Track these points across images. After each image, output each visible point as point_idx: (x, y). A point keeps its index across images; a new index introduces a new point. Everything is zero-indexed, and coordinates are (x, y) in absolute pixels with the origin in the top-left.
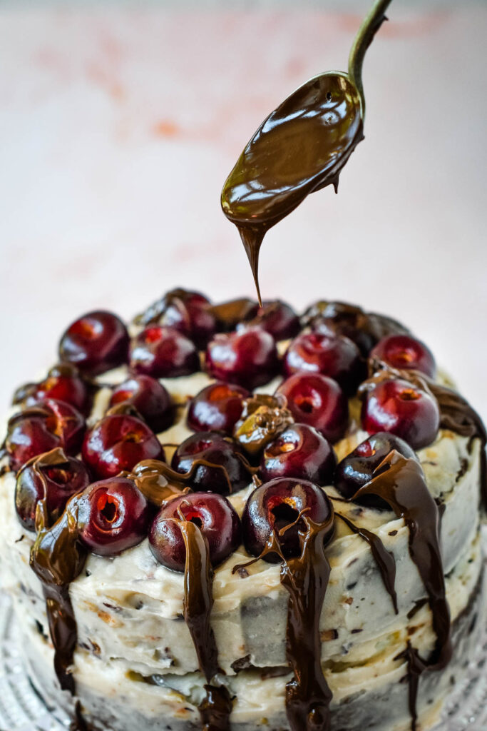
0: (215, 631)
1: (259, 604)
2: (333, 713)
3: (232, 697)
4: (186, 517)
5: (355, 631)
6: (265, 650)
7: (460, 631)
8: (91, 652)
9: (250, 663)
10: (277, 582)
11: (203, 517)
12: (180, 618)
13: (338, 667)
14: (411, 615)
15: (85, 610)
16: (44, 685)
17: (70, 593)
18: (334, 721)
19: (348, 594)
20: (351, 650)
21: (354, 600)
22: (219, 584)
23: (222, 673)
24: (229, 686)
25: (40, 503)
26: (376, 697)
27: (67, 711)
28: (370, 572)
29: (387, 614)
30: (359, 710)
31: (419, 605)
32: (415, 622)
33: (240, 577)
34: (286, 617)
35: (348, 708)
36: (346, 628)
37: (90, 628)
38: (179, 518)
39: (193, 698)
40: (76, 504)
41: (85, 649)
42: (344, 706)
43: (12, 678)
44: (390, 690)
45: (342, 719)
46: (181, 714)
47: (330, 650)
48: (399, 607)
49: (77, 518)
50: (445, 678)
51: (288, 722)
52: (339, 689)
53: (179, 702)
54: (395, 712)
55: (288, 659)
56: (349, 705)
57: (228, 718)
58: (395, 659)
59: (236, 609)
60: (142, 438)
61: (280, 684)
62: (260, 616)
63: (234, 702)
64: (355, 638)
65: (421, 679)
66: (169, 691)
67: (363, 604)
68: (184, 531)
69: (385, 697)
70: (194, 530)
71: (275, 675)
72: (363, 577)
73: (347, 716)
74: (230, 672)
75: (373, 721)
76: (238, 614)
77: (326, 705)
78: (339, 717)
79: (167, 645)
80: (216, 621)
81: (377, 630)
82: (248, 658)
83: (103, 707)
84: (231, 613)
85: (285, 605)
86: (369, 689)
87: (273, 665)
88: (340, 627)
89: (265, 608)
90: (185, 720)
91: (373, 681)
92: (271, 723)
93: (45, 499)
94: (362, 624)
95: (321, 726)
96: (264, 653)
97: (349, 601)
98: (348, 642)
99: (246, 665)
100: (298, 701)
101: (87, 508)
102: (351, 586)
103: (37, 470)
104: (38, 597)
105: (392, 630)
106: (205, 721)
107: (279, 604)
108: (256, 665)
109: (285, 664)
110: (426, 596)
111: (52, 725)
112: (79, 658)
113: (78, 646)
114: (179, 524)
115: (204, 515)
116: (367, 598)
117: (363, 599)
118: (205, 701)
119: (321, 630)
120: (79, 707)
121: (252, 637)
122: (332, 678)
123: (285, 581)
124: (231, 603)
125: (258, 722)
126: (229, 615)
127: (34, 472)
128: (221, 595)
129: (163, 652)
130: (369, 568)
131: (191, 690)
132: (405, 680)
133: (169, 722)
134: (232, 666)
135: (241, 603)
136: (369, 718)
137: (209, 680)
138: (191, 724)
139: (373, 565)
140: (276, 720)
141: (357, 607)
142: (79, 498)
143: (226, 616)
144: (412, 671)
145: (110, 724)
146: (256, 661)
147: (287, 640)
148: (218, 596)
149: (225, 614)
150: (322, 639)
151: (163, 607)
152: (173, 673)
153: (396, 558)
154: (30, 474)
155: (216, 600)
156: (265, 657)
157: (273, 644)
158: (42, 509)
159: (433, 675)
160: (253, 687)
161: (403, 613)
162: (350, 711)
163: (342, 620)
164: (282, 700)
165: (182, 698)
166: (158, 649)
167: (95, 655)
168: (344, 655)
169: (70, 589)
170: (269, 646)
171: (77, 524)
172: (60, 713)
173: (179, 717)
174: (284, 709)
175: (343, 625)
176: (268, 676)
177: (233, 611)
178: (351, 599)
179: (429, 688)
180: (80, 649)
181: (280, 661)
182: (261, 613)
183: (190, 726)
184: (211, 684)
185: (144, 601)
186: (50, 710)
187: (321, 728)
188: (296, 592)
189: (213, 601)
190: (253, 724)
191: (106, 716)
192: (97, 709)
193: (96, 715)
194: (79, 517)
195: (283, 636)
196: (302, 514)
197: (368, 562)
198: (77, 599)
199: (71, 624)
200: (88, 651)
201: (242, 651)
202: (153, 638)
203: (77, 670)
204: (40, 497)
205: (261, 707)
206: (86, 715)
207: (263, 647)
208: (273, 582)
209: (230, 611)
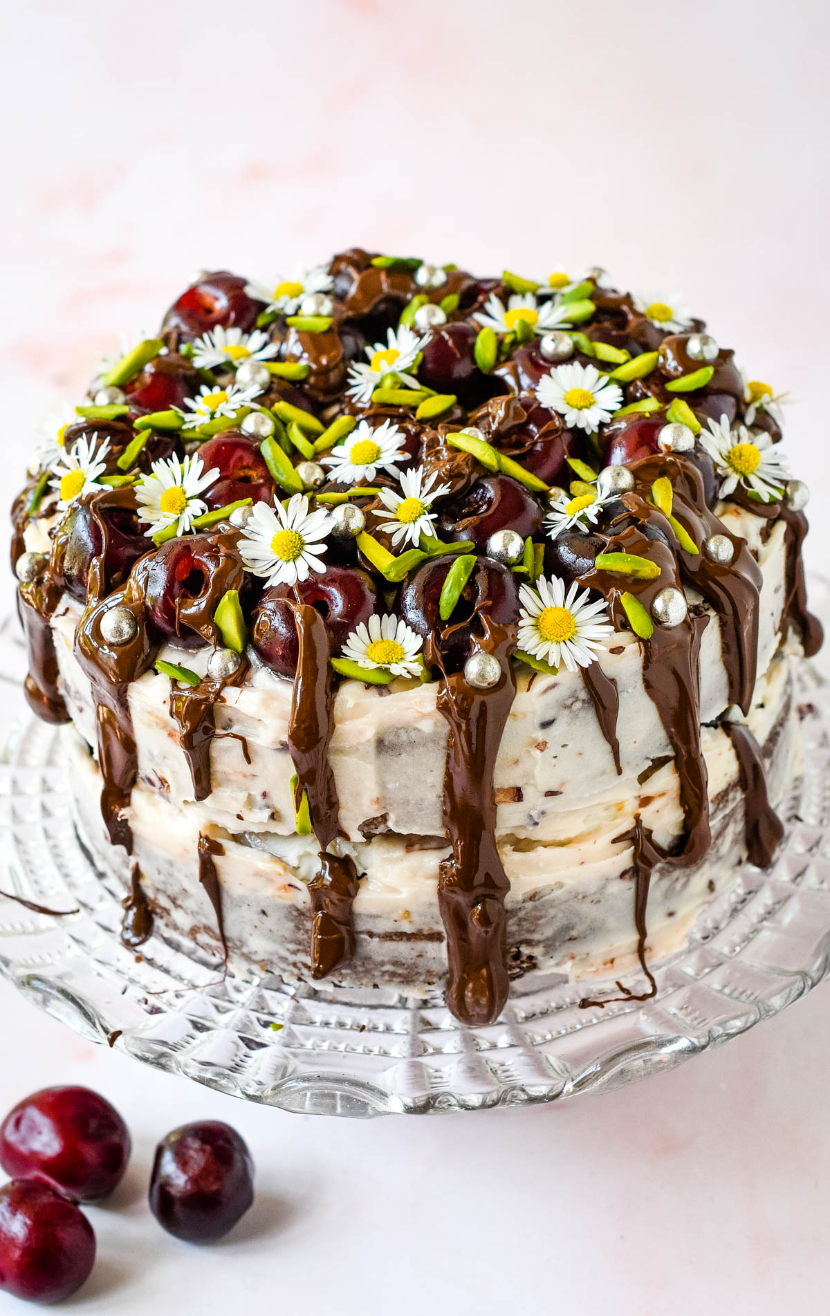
0: (336, 772)
1: (404, 737)
2: (512, 913)
3: (359, 875)
4: (304, 599)
5: (551, 794)
6: (410, 808)
7: (727, 811)
8: (156, 790)
9: (387, 827)
10: (431, 707)
11: (331, 601)
12: (284, 747)
13: (522, 845)
14: (644, 778)
15: (150, 725)
16: (91, 838)
17: (128, 698)
18: (512, 926)
19: (540, 735)
20: (542, 821)
21: (549, 745)
22: (345, 701)
23: (346, 837)
24: (357, 858)
25: (95, 561)
26: (580, 897)
27: (120, 877)
28: (578, 705)
29: (603, 773)
30: (552, 912)
31: (658, 763)
32: (650, 788)
33: (377, 695)
34: (444, 761)
35: (535, 908)
36: (535, 786)
37: (155, 753)
38: (295, 599)
39: (302, 871)
40: (145, 569)
41: (148, 785)
42: (529, 905)
43: (49, 823)
44: (603, 887)
45: (526, 925)
46: (282, 893)
47: (509, 818)
48: (622, 764)
49: (146, 592)
50: (699, 880)
51: (441, 920)
52: (521, 877)
53: (280, 875)
54: (611, 922)
55: (445, 825)
56: (537, 903)
57: (351, 905)
58: (614, 841)
59: (367, 741)
60: (261, 477)
61: (431, 861)
62: (404, 755)
63: (362, 882)
64: (550, 803)
65: (654, 878)
66: (266, 856)
67: (563, 753)
68: (298, 619)
69: (596, 898)
70: (315, 618)
71: (426, 846)
72: (566, 712)
73: (534, 921)
74: (357, 837)
75: (574, 933)
76: (371, 748)
77: (500, 900)
78: (520, 920)
79: (265, 789)
80: (337, 757)
81: (587, 795)
82: (384, 818)
83: (171, 875)
84: (361, 748)
85: (443, 743)
86: (570, 883)
87: (422, 833)
88: (526, 784)
89: (412, 743)
90: (288, 902)
91: (576, 870)
92: (415, 918)
93: (102, 556)
94: (563, 784)
95: (490, 929)
96: (409, 812)
97: (542, 746)
98: (540, 808)
99: (381, 829)
100: (456, 889)
101: (161, 575)
102: (546, 725)
103: (95, 512)
104: (87, 703)
105: (611, 798)
106: (318, 907)
107: (434, 741)
108: (396, 830)
109: (441, 833)
110: (670, 752)
111: (101, 899)
112: (138, 797)
113: (139, 780)
114: (293, 607)
115: (333, 597)
116: (570, 745)
117: (564, 746)
118: (319, 877)
119: (497, 786)
120: (137, 874)
121: (391, 786)
122: (511, 860)
123: (443, 708)
124: (361, 733)
125: (396, 916)
126: (357, 750)
127: (91, 516)
128: (346, 719)
129: (259, 798)
130: (577, 699)
131: (301, 858)
132: (627, 876)
133: (263, 905)
134: (360, 828)
135: (377, 733)
136: (569, 927)
137: (324, 845)
138: (297, 910)
139: (583, 695)
140: (422, 915)
141: (555, 757)
142: (150, 560)
143: (354, 750)
144: (639, 862)
145: (179, 902)
146: (397, 823)
147: (444, 796)
148: (341, 721)
149: (350, 747)
150: (497, 799)
151: (261, 729)
152: (272, 832)
153: (619, 689)
154: (85, 517)
155: (338, 726)
156: (411, 819)
157: (422, 800)
158: (97, 570)
159: (677, 873)
160: (391, 861)
161: (631, 774)
162: (538, 914)
163: (529, 775)
164: (433, 885)
165: (285, 869)
166: (252, 793)
167: (161, 794)
168: (531, 828)
169: (129, 693)
170: (417, 803)
171: (145, 599)
172: (112, 882)
173: (279, 897)
174: (435, 899)
175: (532, 782)
176: (417, 847)
177: (363, 744)
178: (545, 743)
179: (669, 894)
180: (142, 785)
181: (432, 827)
182: (405, 751)
183: (295, 913)
184: (329, 849)
185: (234, 718)
186: (101, 876)
187: (490, 934)
188: (459, 726)
189: (334, 727)
190: (389, 918)
191: (174, 890)
192: (162, 878)
193: (161, 887)
194: (149, 589)
195: (439, 789)
196: (478, 609)
197: (575, 691)
198: (138, 709)
199: (130, 746)
200: (152, 788)
201: (376, 807)
202: (245, 776)
203: (134, 816)
204: (97, 553)
205: (401, 892)
206: (147, 887)
207: (407, 803)
208: (425, 707)
209: (358, 744)
